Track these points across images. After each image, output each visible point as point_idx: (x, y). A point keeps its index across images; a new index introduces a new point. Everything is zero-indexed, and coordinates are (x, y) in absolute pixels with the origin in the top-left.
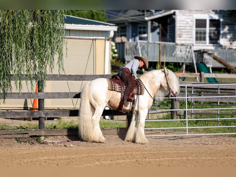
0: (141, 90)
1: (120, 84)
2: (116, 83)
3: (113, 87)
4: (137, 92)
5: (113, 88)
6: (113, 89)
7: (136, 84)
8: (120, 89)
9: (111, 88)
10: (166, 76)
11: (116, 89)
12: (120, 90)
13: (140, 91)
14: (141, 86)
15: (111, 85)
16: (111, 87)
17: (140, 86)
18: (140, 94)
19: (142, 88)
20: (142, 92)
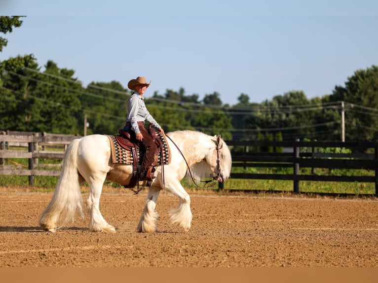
0: (165, 156)
1: (131, 151)
2: (124, 149)
3: (119, 158)
4: (159, 160)
5: (121, 160)
6: (119, 161)
7: (158, 147)
8: (131, 160)
9: (117, 160)
10: (217, 149)
11: (126, 161)
12: (132, 162)
13: (164, 158)
14: (166, 150)
15: (117, 155)
16: (117, 158)
17: (164, 150)
18: (165, 163)
19: (167, 153)
20: (167, 159)
